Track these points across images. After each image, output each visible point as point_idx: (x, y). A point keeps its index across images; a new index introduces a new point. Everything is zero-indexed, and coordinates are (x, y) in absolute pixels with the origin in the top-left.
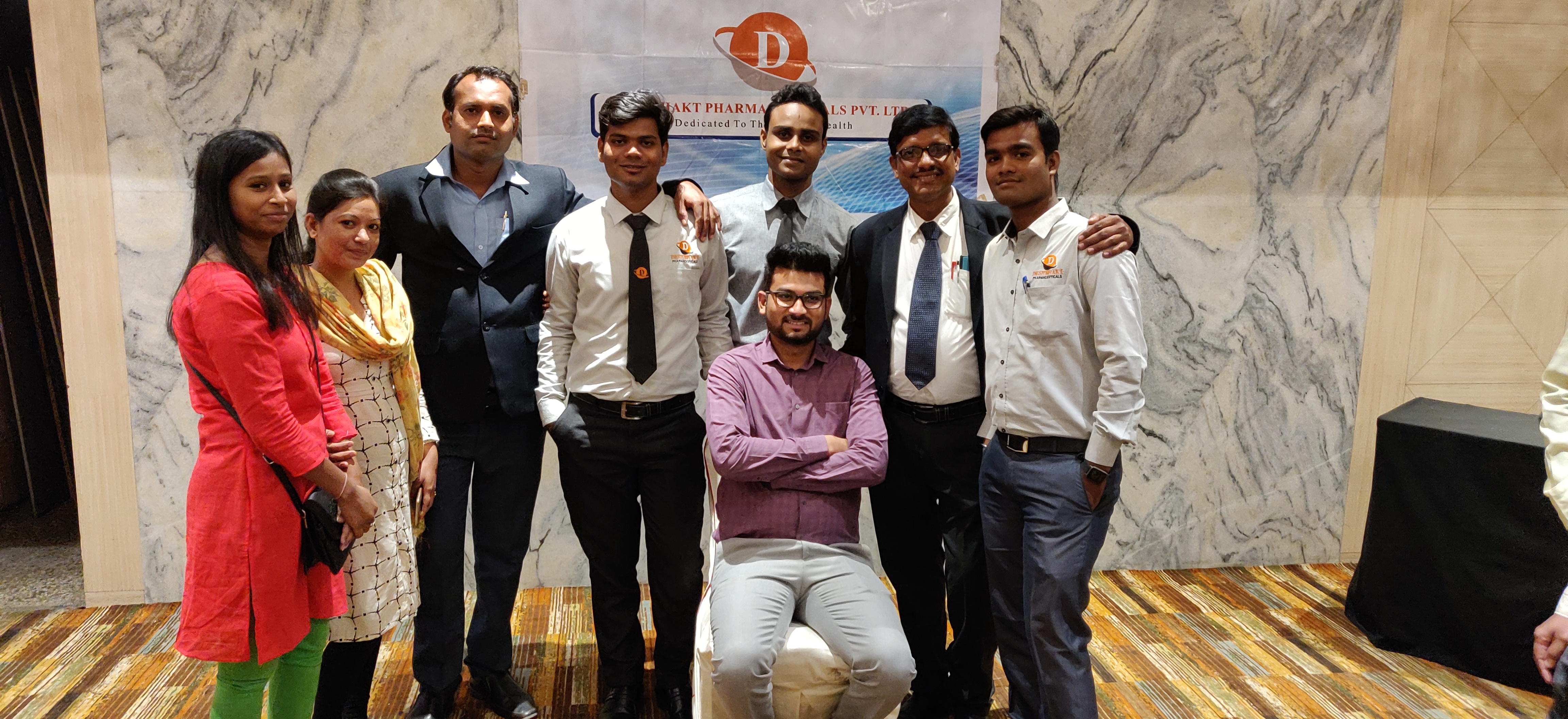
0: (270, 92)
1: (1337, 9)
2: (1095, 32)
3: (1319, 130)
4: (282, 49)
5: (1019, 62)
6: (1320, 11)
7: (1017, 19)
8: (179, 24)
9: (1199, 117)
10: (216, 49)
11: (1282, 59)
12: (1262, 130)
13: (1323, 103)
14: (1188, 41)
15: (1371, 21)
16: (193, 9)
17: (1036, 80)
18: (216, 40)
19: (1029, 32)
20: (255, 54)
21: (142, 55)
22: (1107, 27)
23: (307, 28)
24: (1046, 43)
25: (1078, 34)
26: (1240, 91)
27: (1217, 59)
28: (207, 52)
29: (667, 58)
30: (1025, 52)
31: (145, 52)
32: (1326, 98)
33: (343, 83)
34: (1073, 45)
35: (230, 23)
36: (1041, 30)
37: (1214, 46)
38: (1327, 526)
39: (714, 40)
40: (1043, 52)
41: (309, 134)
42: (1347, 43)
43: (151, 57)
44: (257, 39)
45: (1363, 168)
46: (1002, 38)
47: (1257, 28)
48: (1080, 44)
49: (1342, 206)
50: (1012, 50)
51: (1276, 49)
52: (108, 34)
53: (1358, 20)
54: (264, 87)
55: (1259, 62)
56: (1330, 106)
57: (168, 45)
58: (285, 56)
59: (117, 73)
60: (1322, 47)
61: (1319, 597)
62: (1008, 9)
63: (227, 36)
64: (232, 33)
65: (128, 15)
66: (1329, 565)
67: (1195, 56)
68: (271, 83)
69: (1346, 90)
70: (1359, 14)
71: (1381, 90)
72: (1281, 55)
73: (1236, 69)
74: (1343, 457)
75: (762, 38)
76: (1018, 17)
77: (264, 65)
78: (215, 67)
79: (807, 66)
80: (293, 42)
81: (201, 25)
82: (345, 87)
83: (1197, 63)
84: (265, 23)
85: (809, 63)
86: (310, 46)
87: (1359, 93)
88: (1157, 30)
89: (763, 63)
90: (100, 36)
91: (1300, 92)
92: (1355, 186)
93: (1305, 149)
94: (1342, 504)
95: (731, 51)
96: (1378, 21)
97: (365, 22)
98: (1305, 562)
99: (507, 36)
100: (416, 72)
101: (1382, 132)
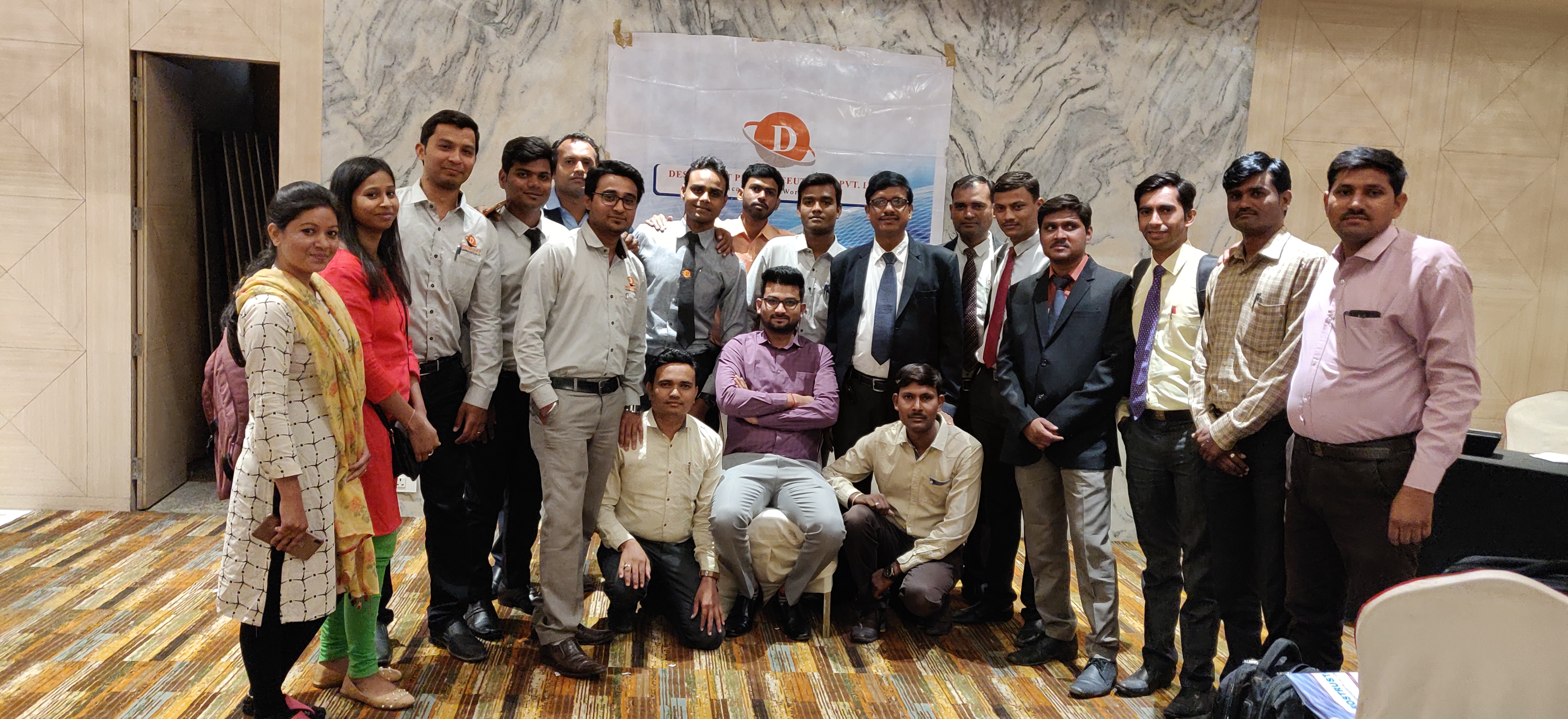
1: (1199, 126)
2: (1019, 134)
5: (963, 155)
6: (1186, 127)
7: (962, 123)
8: (376, 107)
9: (1097, 199)
10: (399, 123)
14: (1089, 144)
15: (1224, 136)
16: (386, 96)
18: (399, 117)
19: (970, 133)
21: (350, 126)
22: (1029, 132)
24: (983, 141)
25: (1007, 136)
26: (1127, 182)
27: (1110, 157)
28: (392, 125)
29: (711, 140)
30: (968, 147)
31: (352, 124)
34: (1003, 144)
35: (410, 106)
36: (979, 132)
37: (1107, 149)
39: (744, 130)
40: (980, 148)
42: (1207, 151)
43: (356, 127)
46: (951, 136)
47: (1140, 137)
48: (1008, 143)
50: (958, 145)
51: (1153, 153)
52: (329, 111)
53: (1214, 135)
55: (1142, 161)
57: (367, 120)
59: (332, 137)
60: (1189, 153)
62: (956, 116)
63: (406, 115)
64: (411, 112)
65: (344, 99)
67: (1093, 155)
69: (1206, 185)
70: (1215, 131)
72: (1157, 157)
73: (1124, 166)
75: (778, 129)
76: (963, 121)
78: (397, 135)
79: (809, 151)
81: (390, 108)
83: (1096, 161)
85: (810, 149)
88: (1066, 135)
89: (777, 147)
90: (324, 112)
95: (755, 138)
96: (1230, 135)
97: (501, 108)
99: (597, 122)
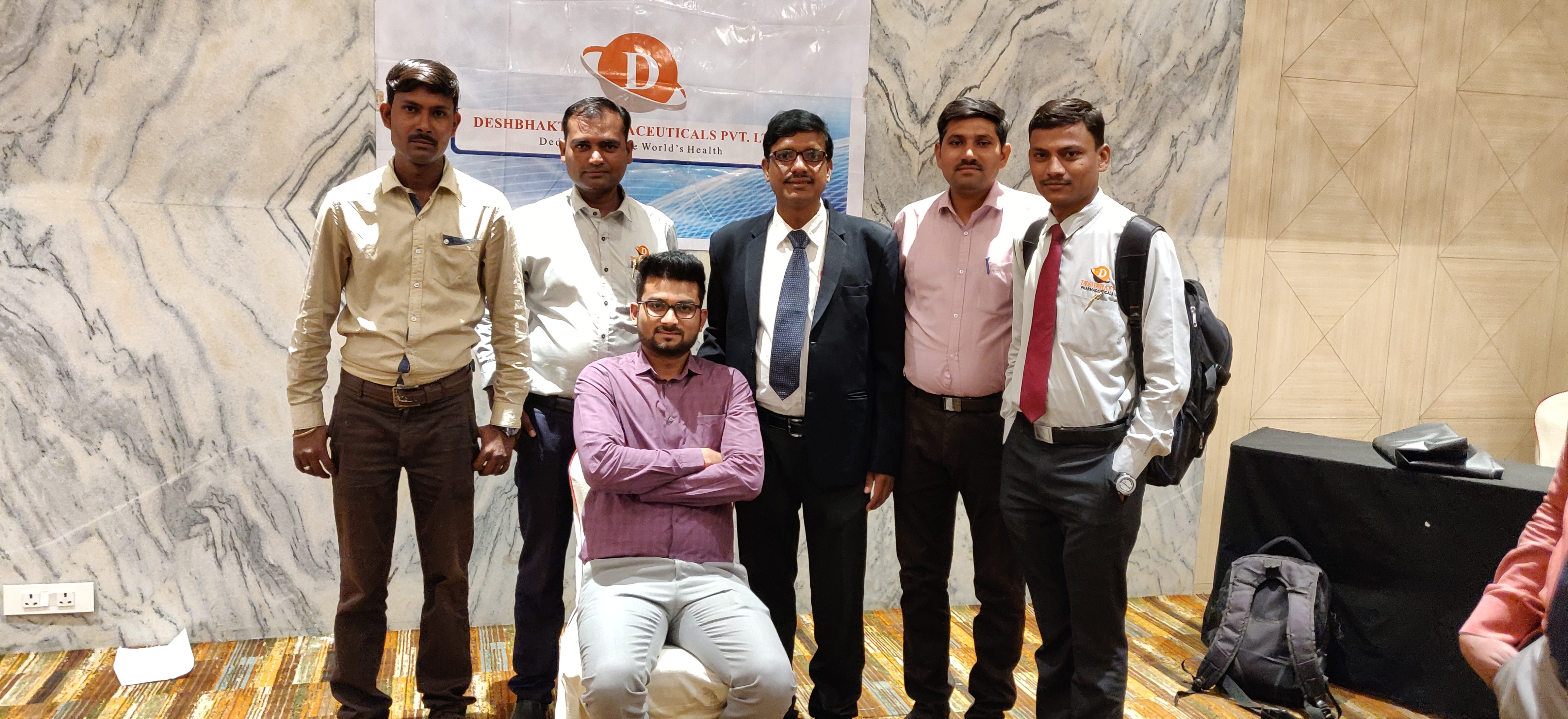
0: (91, 91)
1: (1182, 59)
2: (960, 68)
3: (1168, 172)
4: (106, 45)
5: (887, 95)
6: (1167, 59)
7: (885, 52)
10: (29, 40)
11: (1134, 103)
12: (1117, 170)
13: (1171, 147)
14: (1048, 81)
15: (1213, 71)
17: (904, 113)
18: (29, 31)
19: (896, 65)
20: (75, 47)
22: (972, 64)
23: (137, 23)
24: (913, 77)
25: (943, 69)
28: (18, 43)
29: (534, 75)
30: (893, 85)
32: (1174, 141)
33: (177, 84)
34: (939, 80)
35: (48, 13)
36: (908, 64)
38: (1181, 557)
39: (582, 59)
40: (910, 85)
41: (136, 138)
42: (1192, 90)
44: (78, 33)
45: (1209, 209)
46: (870, 70)
47: (1111, 74)
48: (946, 79)
49: (1191, 245)
50: (880, 82)
51: (1128, 93)
53: (1201, 69)
54: (85, 85)
55: (1114, 105)
56: (1178, 149)
58: (110, 51)
60: (1170, 93)
61: (1177, 625)
62: (877, 42)
63: (42, 27)
64: (48, 24)
66: (1184, 596)
68: (93, 81)
69: (1192, 135)
70: (1202, 65)
71: (1223, 136)
74: (1195, 489)
75: (631, 58)
76: (886, 49)
77: (85, 60)
78: (27, 60)
79: (677, 90)
80: (120, 38)
81: (12, 15)
82: (179, 90)
84: (87, 16)
85: (679, 87)
86: (140, 44)
87: (1204, 139)
88: (1019, 69)
89: (632, 84)
91: (1152, 133)
92: (1201, 226)
93: (1156, 189)
94: (1194, 535)
95: (599, 69)
96: (1219, 72)
97: (204, 21)
98: (1162, 594)
99: (362, 46)
100: (260, 77)
101: (1225, 176)
